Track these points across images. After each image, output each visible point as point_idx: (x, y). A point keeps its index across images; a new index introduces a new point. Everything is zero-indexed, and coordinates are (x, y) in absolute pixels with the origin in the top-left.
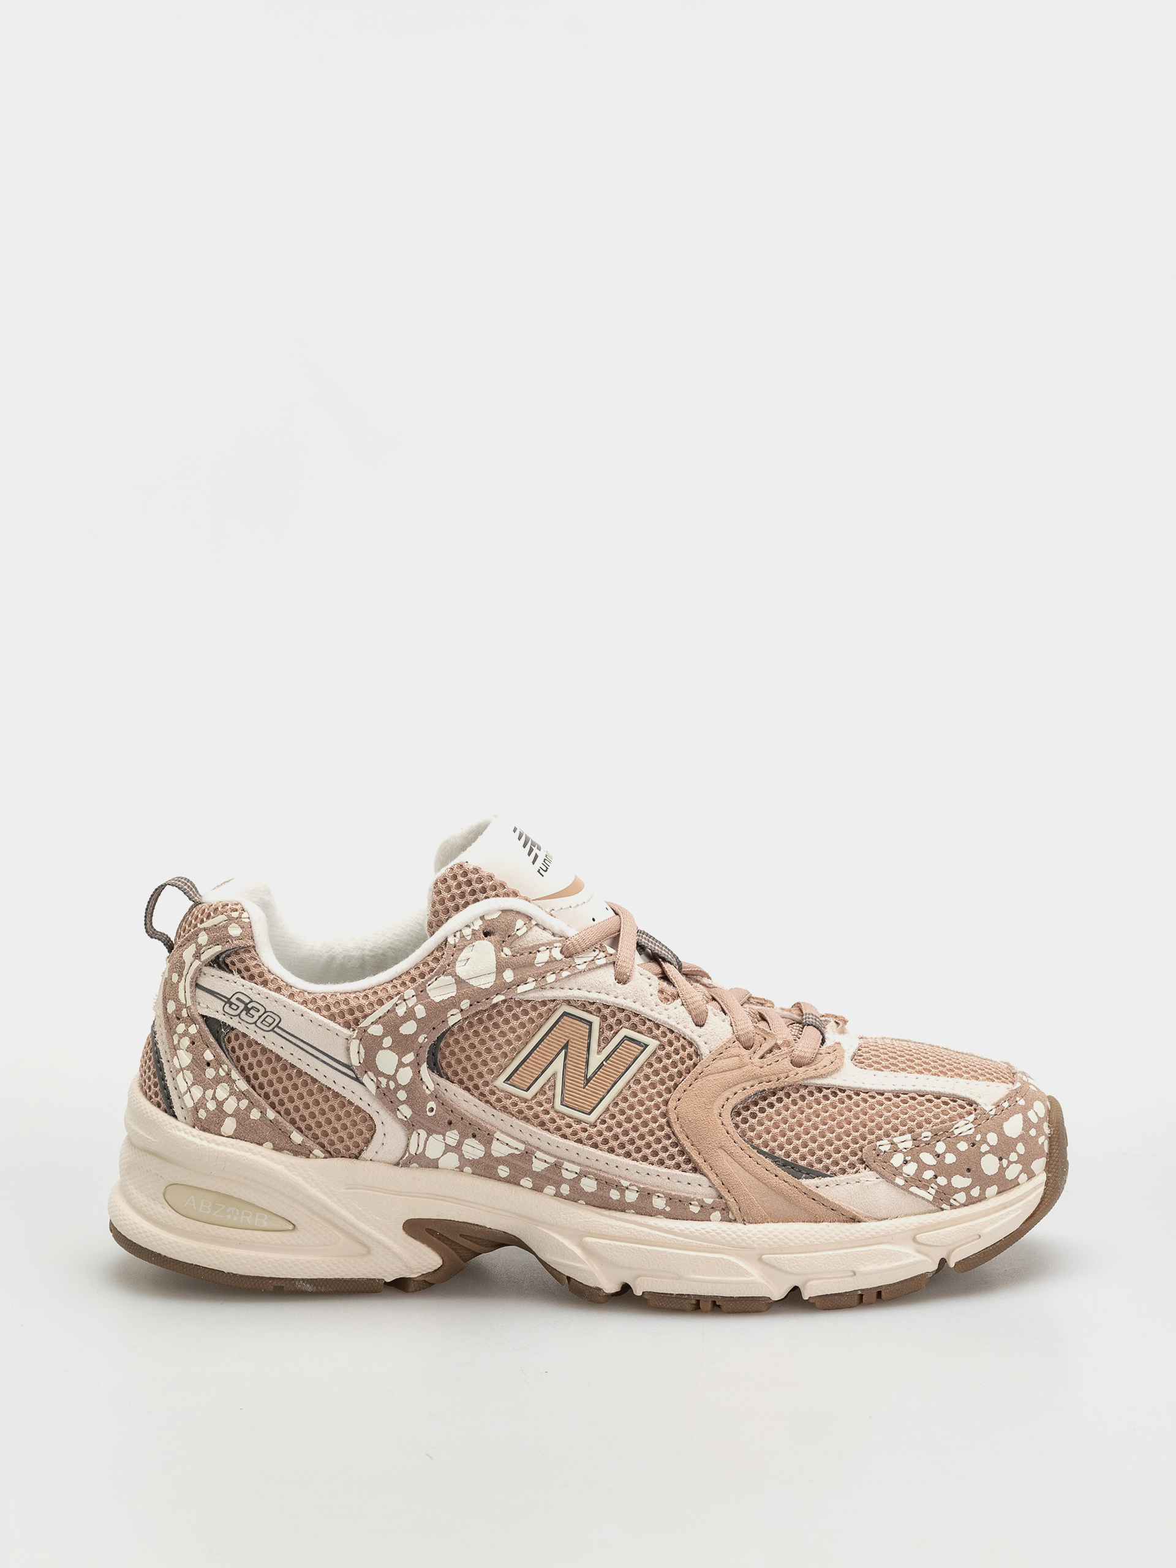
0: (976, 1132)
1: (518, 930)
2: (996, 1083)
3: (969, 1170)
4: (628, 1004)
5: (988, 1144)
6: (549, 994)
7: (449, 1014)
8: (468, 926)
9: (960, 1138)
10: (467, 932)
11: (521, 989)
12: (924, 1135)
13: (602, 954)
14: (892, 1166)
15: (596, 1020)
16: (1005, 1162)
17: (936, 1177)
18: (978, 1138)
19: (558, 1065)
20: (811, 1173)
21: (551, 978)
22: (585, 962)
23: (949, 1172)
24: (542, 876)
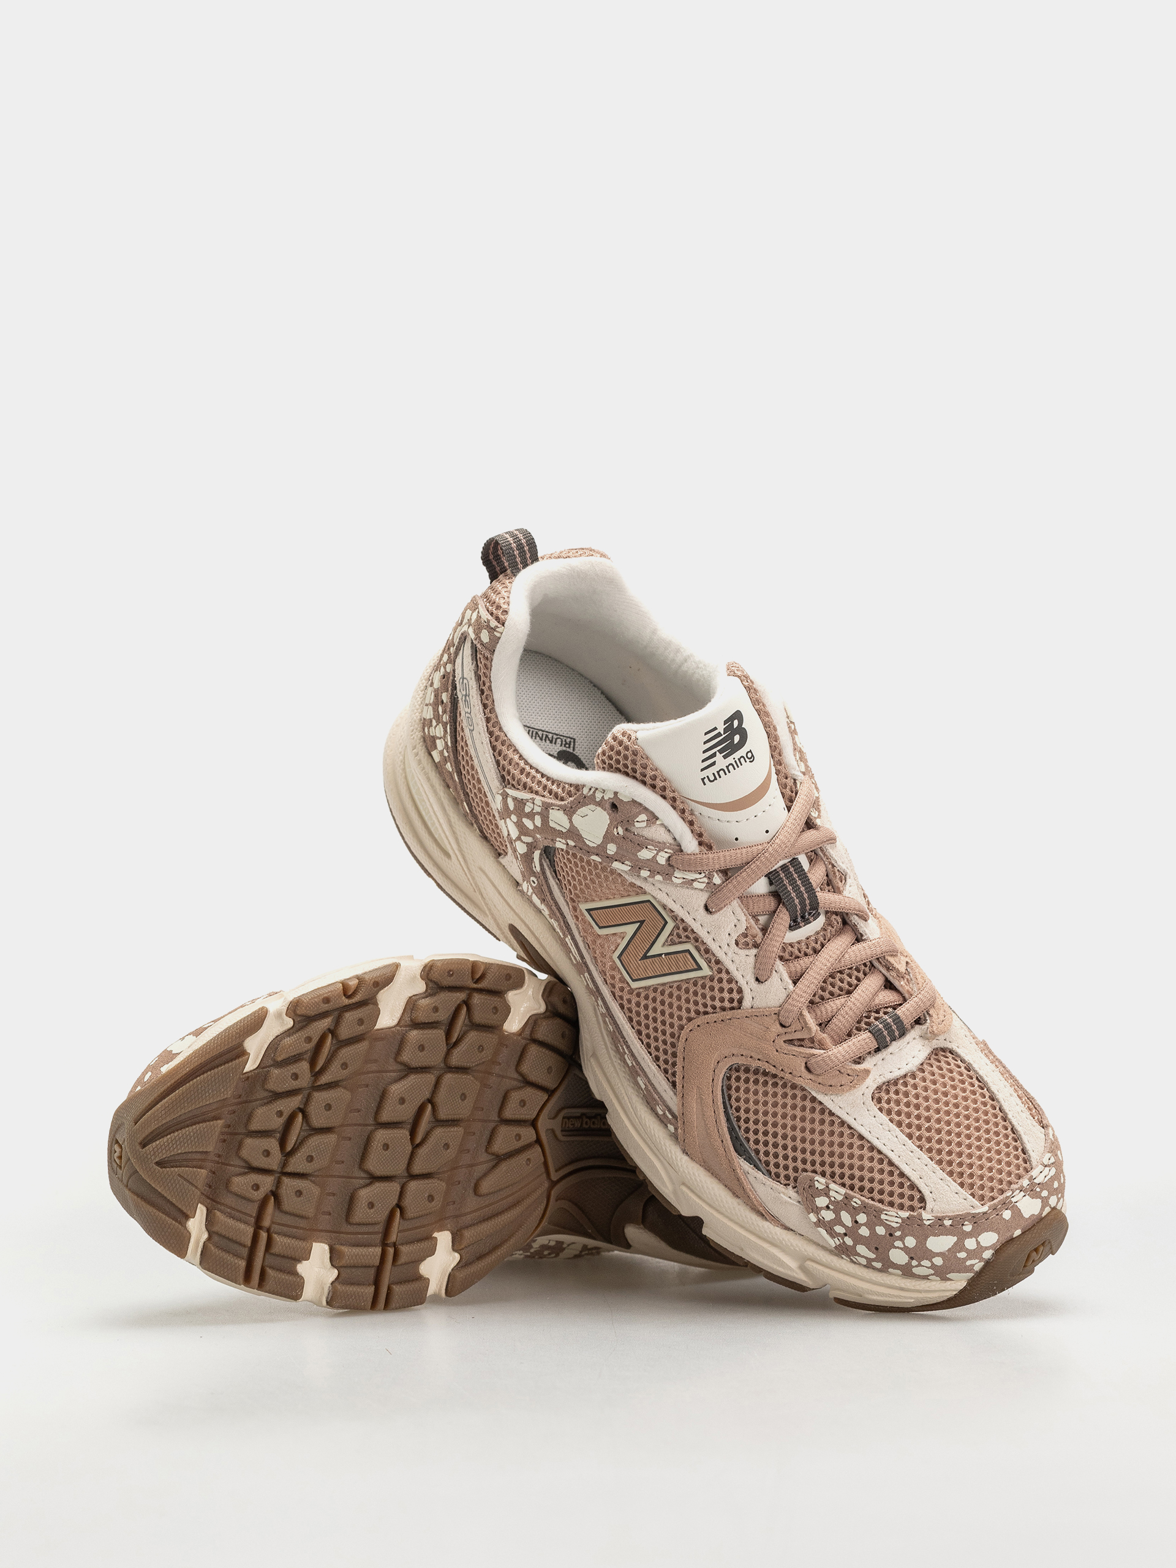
0: (899, 1229)
1: (637, 821)
3: (877, 1249)
4: (702, 933)
5: (904, 1244)
6: (638, 883)
7: (558, 840)
8: (603, 789)
9: (882, 1223)
10: (599, 796)
11: (616, 865)
12: (854, 1200)
13: (706, 880)
14: (814, 1202)
15: (671, 925)
16: (914, 1263)
17: (845, 1235)
18: (898, 1234)
20: (749, 1160)
21: (645, 873)
22: (684, 878)
23: (859, 1240)
24: (705, 784)
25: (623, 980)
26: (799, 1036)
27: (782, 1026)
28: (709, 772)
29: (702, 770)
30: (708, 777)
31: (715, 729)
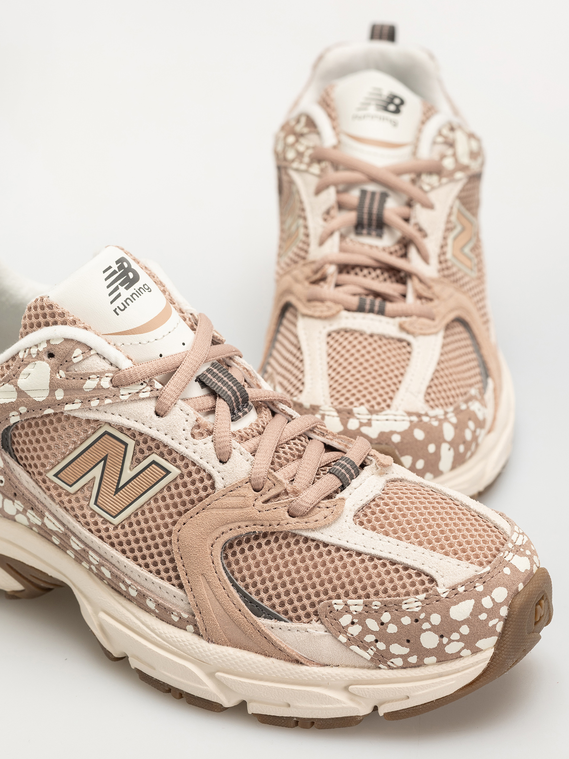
0: (421, 611)
1: (74, 357)
2: (464, 563)
3: (408, 641)
4: (160, 436)
5: (430, 623)
6: (92, 416)
7: (11, 414)
8: (37, 346)
9: (405, 613)
10: (34, 351)
11: (68, 407)
12: (374, 603)
13: (149, 388)
14: (339, 624)
15: (131, 443)
16: (445, 640)
17: (376, 641)
18: (422, 616)
19: (97, 472)
20: (270, 616)
21: (95, 403)
22: (130, 394)
23: (389, 640)
24: (118, 314)
25: (105, 521)
26: (273, 492)
27: (256, 490)
28: (118, 303)
29: (112, 302)
30: (118, 307)
31: (110, 267)
